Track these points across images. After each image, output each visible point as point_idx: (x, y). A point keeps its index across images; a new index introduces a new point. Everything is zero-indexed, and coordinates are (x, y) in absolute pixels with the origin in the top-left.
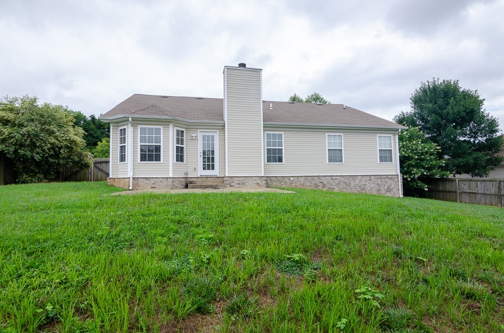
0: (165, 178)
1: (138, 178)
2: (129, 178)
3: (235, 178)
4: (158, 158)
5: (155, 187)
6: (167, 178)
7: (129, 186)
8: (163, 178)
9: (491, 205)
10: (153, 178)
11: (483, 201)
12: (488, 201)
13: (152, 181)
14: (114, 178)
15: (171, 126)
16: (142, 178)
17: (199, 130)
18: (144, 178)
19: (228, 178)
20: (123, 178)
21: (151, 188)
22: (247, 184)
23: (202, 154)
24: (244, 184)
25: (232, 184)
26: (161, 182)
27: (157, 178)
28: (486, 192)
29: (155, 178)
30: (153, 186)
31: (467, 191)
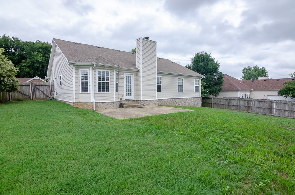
0: (113, 102)
1: (98, 103)
2: (93, 103)
3: (145, 101)
4: (108, 90)
5: (107, 108)
6: (114, 102)
7: (93, 108)
8: (111, 102)
9: (225, 109)
10: (106, 102)
11: (222, 107)
12: (224, 107)
13: (106, 104)
14: (78, 103)
15: (114, 71)
16: (100, 103)
17: (125, 73)
18: (101, 102)
19: (143, 101)
20: (87, 103)
21: (105, 108)
22: (150, 104)
23: (125, 87)
24: (149, 104)
25: (144, 104)
26: (110, 104)
27: (108, 102)
28: (224, 104)
29: (107, 102)
30: (106, 107)
31: (216, 103)
